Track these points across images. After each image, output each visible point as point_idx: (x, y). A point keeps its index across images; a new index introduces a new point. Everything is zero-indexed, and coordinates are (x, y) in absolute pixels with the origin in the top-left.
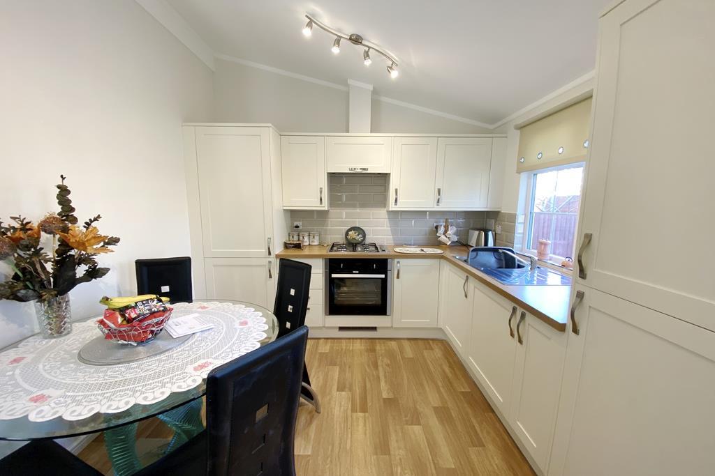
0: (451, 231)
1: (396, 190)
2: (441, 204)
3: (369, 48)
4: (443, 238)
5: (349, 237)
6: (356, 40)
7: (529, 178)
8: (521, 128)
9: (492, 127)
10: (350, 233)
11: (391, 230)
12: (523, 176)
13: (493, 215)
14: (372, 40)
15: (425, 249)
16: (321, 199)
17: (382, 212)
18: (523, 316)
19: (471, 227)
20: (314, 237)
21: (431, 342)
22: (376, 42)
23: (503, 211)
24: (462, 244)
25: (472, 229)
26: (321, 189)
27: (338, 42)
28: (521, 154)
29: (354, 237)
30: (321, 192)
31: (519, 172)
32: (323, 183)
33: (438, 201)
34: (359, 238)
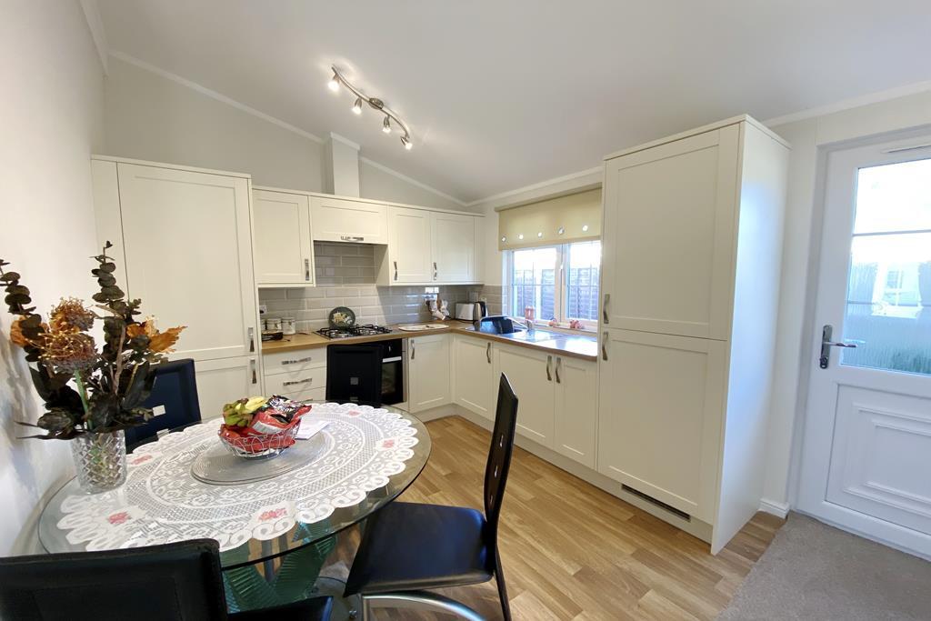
0: (444, 306)
1: (395, 264)
2: (438, 278)
3: (389, 115)
4: (438, 313)
5: (334, 321)
6: (377, 104)
7: (508, 255)
8: (500, 211)
9: (466, 205)
10: (336, 315)
11: (383, 308)
12: (504, 253)
13: (478, 288)
14: (395, 109)
15: (430, 325)
16: (308, 274)
17: (371, 290)
18: (559, 360)
19: (457, 300)
20: (290, 323)
21: (446, 420)
22: (395, 111)
23: (486, 284)
24: (453, 318)
25: (458, 302)
26: (306, 260)
27: (359, 103)
28: (502, 233)
29: (341, 319)
30: (307, 265)
31: (501, 250)
32: (309, 252)
33: (436, 275)
34: (347, 320)
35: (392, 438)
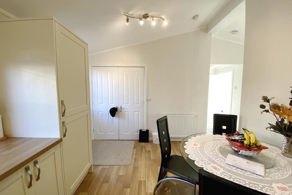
35: (194, 146)
